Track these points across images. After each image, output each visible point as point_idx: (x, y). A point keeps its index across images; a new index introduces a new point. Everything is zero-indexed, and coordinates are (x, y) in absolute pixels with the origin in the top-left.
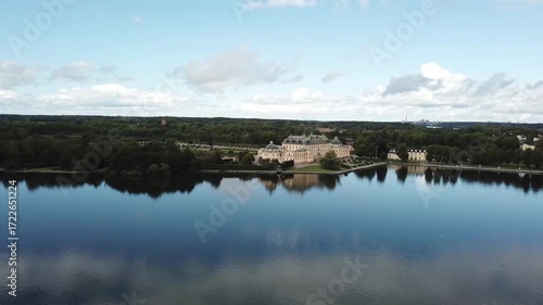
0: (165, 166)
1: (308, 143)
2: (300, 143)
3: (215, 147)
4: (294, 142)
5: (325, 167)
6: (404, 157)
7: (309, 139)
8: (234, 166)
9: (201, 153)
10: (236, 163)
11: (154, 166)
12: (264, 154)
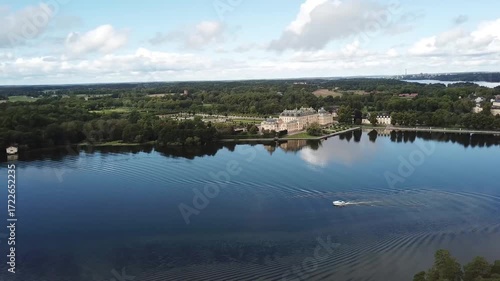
0: (196, 138)
1: (299, 115)
2: (293, 115)
3: (229, 117)
4: (288, 115)
5: (310, 134)
6: (374, 122)
7: (299, 112)
8: (244, 135)
9: (221, 126)
10: (245, 133)
11: (189, 139)
12: (266, 126)
